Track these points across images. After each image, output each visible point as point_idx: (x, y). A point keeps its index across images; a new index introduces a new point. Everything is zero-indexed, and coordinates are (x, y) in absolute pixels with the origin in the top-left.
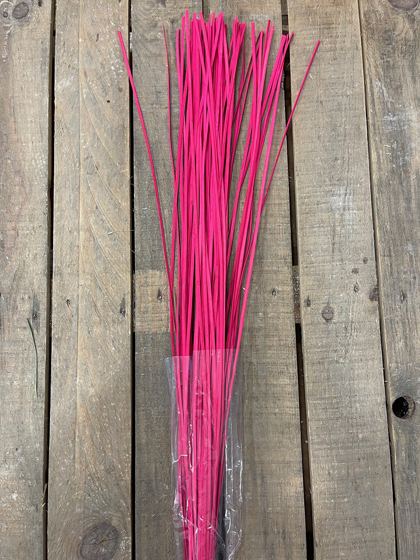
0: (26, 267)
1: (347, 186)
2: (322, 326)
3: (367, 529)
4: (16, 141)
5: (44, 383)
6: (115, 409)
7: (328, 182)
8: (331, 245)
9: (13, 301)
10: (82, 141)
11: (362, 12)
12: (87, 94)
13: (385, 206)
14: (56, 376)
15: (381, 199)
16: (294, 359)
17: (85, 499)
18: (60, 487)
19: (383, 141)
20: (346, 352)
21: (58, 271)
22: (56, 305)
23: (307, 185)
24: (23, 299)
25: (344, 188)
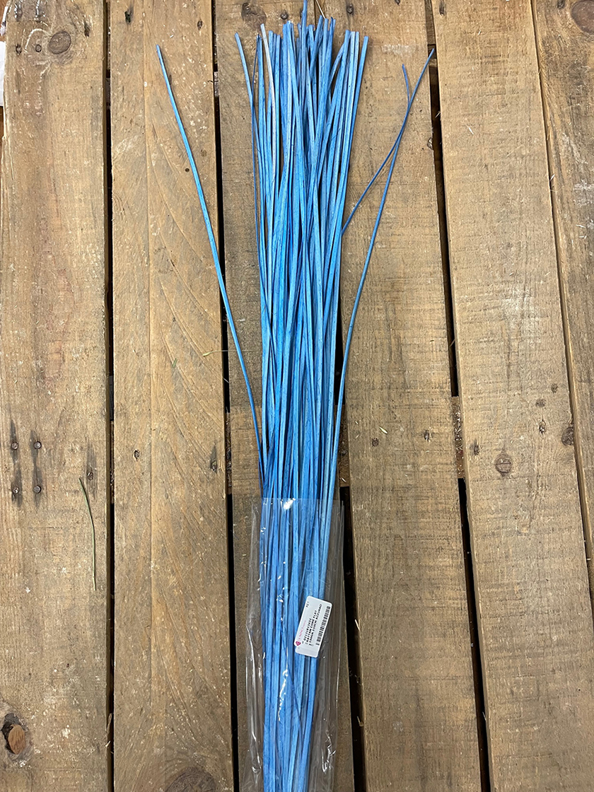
0: (76, 405)
1: (526, 283)
2: (496, 482)
3: (566, 769)
4: (58, 228)
5: (105, 570)
6: (206, 604)
7: (499, 279)
8: (505, 368)
9: (59, 453)
10: (152, 226)
11: (539, 39)
12: (157, 160)
13: (581, 310)
14: (122, 560)
15: (574, 301)
16: (458, 530)
17: (166, 735)
18: (131, 718)
19: (574, 219)
20: (532, 519)
21: (121, 410)
22: (119, 459)
23: (469, 283)
24: (72, 450)
25: (522, 286)
